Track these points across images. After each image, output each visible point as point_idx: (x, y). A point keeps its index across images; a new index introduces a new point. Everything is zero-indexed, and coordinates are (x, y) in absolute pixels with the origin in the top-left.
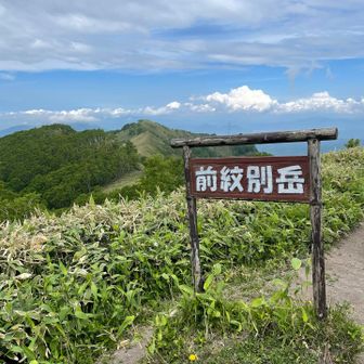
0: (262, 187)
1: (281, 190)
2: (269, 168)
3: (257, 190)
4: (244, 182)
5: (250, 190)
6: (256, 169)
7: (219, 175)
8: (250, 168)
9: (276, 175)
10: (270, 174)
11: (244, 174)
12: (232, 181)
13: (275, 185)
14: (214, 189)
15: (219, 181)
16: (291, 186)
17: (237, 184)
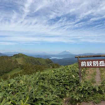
0: (96, 65)
1: (100, 65)
2: (98, 61)
3: (95, 66)
4: (92, 64)
5: (94, 66)
6: (95, 62)
7: (87, 63)
8: (93, 62)
9: (99, 63)
10: (98, 62)
11: (92, 63)
12: (90, 64)
13: (99, 65)
14: (85, 66)
15: (87, 64)
16: (102, 65)
17: (91, 65)
